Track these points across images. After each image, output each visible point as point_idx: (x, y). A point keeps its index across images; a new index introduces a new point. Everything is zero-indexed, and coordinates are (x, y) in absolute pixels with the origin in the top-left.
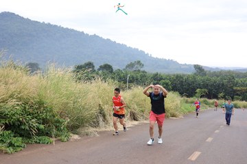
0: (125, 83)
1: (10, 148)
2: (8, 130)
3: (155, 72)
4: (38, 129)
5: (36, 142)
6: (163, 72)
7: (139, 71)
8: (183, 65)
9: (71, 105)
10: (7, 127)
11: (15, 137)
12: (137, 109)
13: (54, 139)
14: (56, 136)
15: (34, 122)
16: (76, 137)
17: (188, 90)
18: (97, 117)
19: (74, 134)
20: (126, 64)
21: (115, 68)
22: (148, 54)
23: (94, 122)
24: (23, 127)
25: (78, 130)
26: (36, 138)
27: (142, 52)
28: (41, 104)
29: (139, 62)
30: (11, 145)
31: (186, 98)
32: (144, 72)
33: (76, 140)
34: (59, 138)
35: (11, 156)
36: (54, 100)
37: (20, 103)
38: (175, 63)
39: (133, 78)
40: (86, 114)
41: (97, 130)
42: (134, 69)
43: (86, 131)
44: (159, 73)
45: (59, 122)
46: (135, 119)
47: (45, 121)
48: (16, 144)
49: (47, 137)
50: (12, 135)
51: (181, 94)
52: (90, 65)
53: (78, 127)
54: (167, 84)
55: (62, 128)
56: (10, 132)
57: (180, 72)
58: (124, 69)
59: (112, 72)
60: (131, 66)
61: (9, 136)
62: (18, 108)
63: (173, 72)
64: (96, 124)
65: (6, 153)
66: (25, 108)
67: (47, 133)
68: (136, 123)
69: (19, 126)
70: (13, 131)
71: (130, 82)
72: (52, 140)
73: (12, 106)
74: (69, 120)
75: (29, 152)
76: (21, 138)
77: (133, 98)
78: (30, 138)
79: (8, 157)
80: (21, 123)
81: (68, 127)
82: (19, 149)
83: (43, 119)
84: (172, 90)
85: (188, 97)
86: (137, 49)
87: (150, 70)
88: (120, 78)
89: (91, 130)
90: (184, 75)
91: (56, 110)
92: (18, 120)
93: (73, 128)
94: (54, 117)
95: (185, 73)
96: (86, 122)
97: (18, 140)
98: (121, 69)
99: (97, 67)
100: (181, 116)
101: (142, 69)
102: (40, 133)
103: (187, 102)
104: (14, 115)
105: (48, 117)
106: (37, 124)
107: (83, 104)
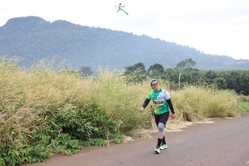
0: (177, 82)
1: (69, 150)
2: (66, 133)
3: (208, 70)
4: (93, 131)
5: (91, 144)
6: (216, 69)
7: (191, 69)
8: (239, 61)
9: (123, 107)
10: (65, 130)
11: (72, 139)
12: (189, 109)
13: (109, 141)
14: (111, 138)
15: (89, 125)
16: (129, 139)
17: (245, 87)
18: (149, 119)
19: (127, 135)
20: (177, 62)
21: (166, 67)
22: (199, 51)
23: (146, 124)
24: (79, 130)
25: (131, 132)
26: (91, 141)
27: (193, 49)
28: (94, 107)
29: (190, 60)
30: (69, 147)
31: (244, 96)
32: (196, 70)
33: (129, 142)
34: (113, 140)
35: (69, 158)
36: (107, 103)
37: (75, 107)
38: (230, 59)
39: (185, 76)
40: (138, 115)
41: (150, 131)
42: (185, 68)
43: (139, 132)
44: (212, 70)
45: (112, 124)
46: (188, 120)
47: (99, 124)
48: (73, 146)
49: (101, 140)
50: (70, 138)
51: (238, 92)
52: (140, 65)
53: (130, 129)
54: (221, 82)
55: (115, 130)
56: (67, 134)
57: (235, 69)
58: (175, 68)
59: (162, 71)
60: (182, 64)
61: (67, 139)
62: (74, 111)
63: (228, 68)
64: (149, 126)
65: (65, 155)
66: (80, 111)
67: (102, 136)
68: (189, 124)
69: (75, 129)
70: (70, 134)
71: (182, 81)
72: (106, 141)
73: (68, 110)
74: (122, 122)
75: (85, 154)
76: (77, 141)
77: (186, 98)
78: (86, 140)
79: (67, 159)
80: (77, 126)
81: (121, 129)
82: (76, 151)
83: (97, 122)
84: (228, 88)
85: (245, 94)
86: (188, 47)
87: (203, 68)
88: (172, 78)
89: (144, 131)
90: (240, 72)
91: (108, 113)
92: (75, 123)
93: (126, 130)
94: (107, 119)
95: (242, 69)
96: (139, 124)
97: (75, 143)
98: (172, 68)
99: (147, 68)
100: (238, 116)
101: (194, 67)
102: (95, 135)
103: (244, 100)
104: (70, 118)
105: (102, 120)
106: (92, 127)
107: (135, 105)
